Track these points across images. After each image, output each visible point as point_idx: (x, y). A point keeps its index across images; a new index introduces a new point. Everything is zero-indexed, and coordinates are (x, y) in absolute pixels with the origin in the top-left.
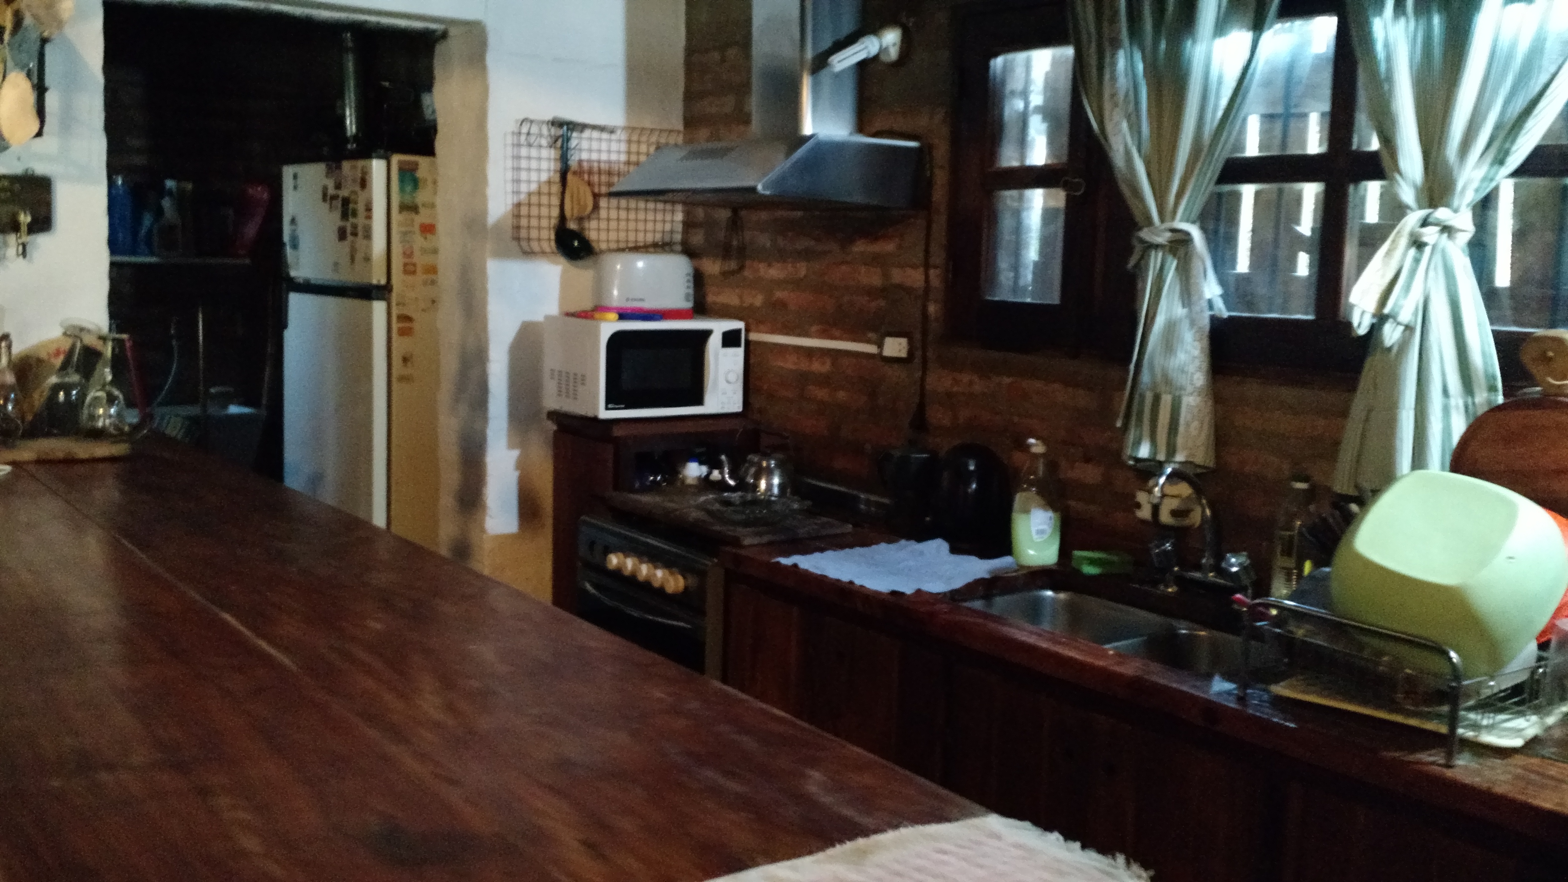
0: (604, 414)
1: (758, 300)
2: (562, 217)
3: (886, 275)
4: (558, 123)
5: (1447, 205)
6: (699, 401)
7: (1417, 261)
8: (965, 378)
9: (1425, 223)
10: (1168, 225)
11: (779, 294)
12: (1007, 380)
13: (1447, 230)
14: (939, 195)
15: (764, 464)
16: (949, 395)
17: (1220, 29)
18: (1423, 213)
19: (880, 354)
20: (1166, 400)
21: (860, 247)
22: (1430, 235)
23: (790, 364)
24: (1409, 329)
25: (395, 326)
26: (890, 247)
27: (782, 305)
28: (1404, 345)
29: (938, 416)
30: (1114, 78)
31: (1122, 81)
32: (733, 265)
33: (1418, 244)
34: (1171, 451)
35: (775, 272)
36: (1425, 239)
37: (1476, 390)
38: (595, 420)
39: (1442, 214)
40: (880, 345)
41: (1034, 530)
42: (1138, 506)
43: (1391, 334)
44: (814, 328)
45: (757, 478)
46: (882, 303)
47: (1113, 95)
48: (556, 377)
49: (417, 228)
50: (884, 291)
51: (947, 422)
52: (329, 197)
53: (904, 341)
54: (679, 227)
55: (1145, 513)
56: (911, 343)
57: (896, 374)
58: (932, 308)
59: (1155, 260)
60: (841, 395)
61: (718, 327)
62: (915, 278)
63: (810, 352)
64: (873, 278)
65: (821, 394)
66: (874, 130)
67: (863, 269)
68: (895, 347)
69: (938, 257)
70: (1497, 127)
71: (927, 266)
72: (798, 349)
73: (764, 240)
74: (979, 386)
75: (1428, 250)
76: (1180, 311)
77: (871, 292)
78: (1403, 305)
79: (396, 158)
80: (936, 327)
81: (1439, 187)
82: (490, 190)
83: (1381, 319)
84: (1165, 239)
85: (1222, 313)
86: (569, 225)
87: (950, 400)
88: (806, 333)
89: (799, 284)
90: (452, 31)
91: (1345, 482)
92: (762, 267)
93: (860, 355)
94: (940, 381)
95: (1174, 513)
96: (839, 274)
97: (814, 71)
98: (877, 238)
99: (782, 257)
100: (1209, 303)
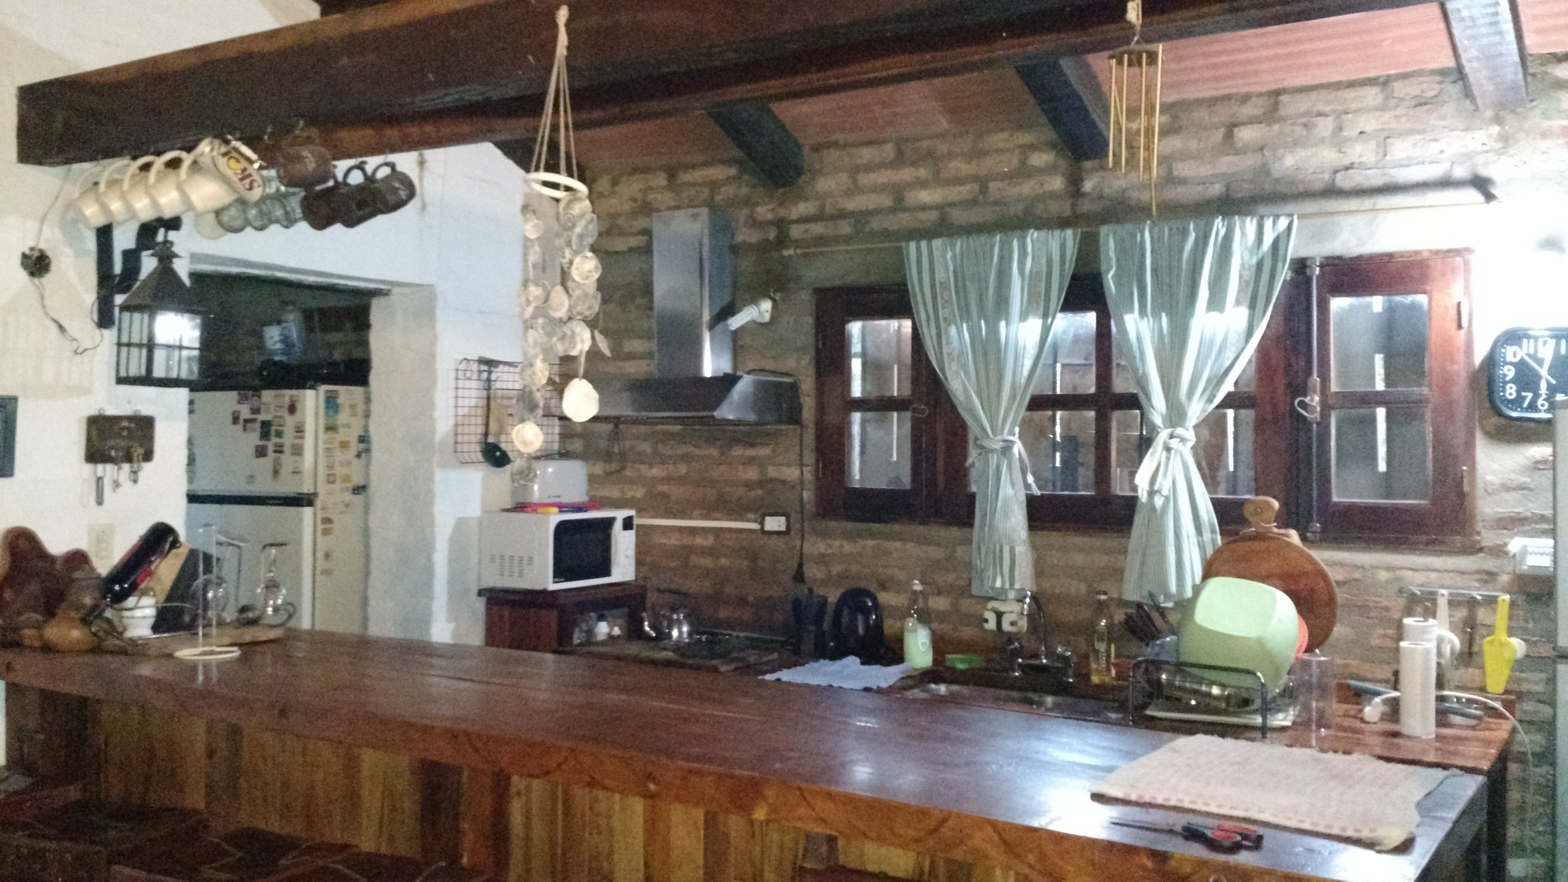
0: (553, 587)
1: (639, 493)
2: (486, 434)
3: (763, 472)
4: (483, 361)
5: (1181, 426)
6: (607, 573)
7: (1168, 459)
8: (837, 543)
9: (1172, 436)
10: (999, 438)
11: (661, 488)
12: (871, 543)
13: (1183, 440)
14: (808, 413)
15: (675, 617)
16: (823, 556)
17: (1024, 316)
18: (1170, 430)
19: (763, 531)
20: (1006, 549)
21: (738, 451)
22: (1174, 443)
23: (673, 540)
24: (1167, 498)
25: (320, 527)
26: (763, 452)
27: (665, 496)
28: (1165, 507)
29: (812, 572)
30: (949, 345)
31: (955, 344)
32: (614, 466)
33: (1168, 449)
34: (1012, 583)
35: (656, 472)
36: (1172, 446)
37: (1204, 534)
38: (544, 592)
39: (1179, 431)
40: (762, 523)
41: (920, 642)
42: (986, 621)
43: (1159, 501)
44: (695, 513)
45: (670, 628)
46: (760, 492)
47: (949, 354)
48: (498, 560)
49: (336, 445)
50: (760, 484)
51: (820, 576)
52: (241, 421)
53: (783, 519)
54: (557, 438)
55: (991, 625)
56: (788, 520)
57: (780, 543)
58: (806, 495)
59: (993, 459)
60: (723, 561)
61: (620, 515)
62: (792, 474)
63: (692, 531)
64: (753, 474)
65: (707, 562)
66: (747, 369)
67: (741, 467)
68: (774, 523)
69: (810, 458)
70: (1208, 381)
71: (801, 465)
72: (680, 529)
73: (645, 447)
74: (848, 548)
75: (1173, 452)
76: (1010, 492)
77: (749, 485)
78: (1164, 485)
79: (323, 388)
80: (810, 508)
81: (1176, 415)
82: (437, 414)
83: (1152, 493)
84: (997, 446)
85: (1037, 492)
86: (491, 440)
87: (823, 560)
88: (691, 518)
89: (680, 480)
90: (396, 290)
91: (1132, 593)
92: (644, 468)
93: (741, 531)
94: (814, 546)
95: (1013, 624)
96: (719, 472)
97: (711, 328)
98: (753, 445)
99: (663, 460)
100: (1027, 486)
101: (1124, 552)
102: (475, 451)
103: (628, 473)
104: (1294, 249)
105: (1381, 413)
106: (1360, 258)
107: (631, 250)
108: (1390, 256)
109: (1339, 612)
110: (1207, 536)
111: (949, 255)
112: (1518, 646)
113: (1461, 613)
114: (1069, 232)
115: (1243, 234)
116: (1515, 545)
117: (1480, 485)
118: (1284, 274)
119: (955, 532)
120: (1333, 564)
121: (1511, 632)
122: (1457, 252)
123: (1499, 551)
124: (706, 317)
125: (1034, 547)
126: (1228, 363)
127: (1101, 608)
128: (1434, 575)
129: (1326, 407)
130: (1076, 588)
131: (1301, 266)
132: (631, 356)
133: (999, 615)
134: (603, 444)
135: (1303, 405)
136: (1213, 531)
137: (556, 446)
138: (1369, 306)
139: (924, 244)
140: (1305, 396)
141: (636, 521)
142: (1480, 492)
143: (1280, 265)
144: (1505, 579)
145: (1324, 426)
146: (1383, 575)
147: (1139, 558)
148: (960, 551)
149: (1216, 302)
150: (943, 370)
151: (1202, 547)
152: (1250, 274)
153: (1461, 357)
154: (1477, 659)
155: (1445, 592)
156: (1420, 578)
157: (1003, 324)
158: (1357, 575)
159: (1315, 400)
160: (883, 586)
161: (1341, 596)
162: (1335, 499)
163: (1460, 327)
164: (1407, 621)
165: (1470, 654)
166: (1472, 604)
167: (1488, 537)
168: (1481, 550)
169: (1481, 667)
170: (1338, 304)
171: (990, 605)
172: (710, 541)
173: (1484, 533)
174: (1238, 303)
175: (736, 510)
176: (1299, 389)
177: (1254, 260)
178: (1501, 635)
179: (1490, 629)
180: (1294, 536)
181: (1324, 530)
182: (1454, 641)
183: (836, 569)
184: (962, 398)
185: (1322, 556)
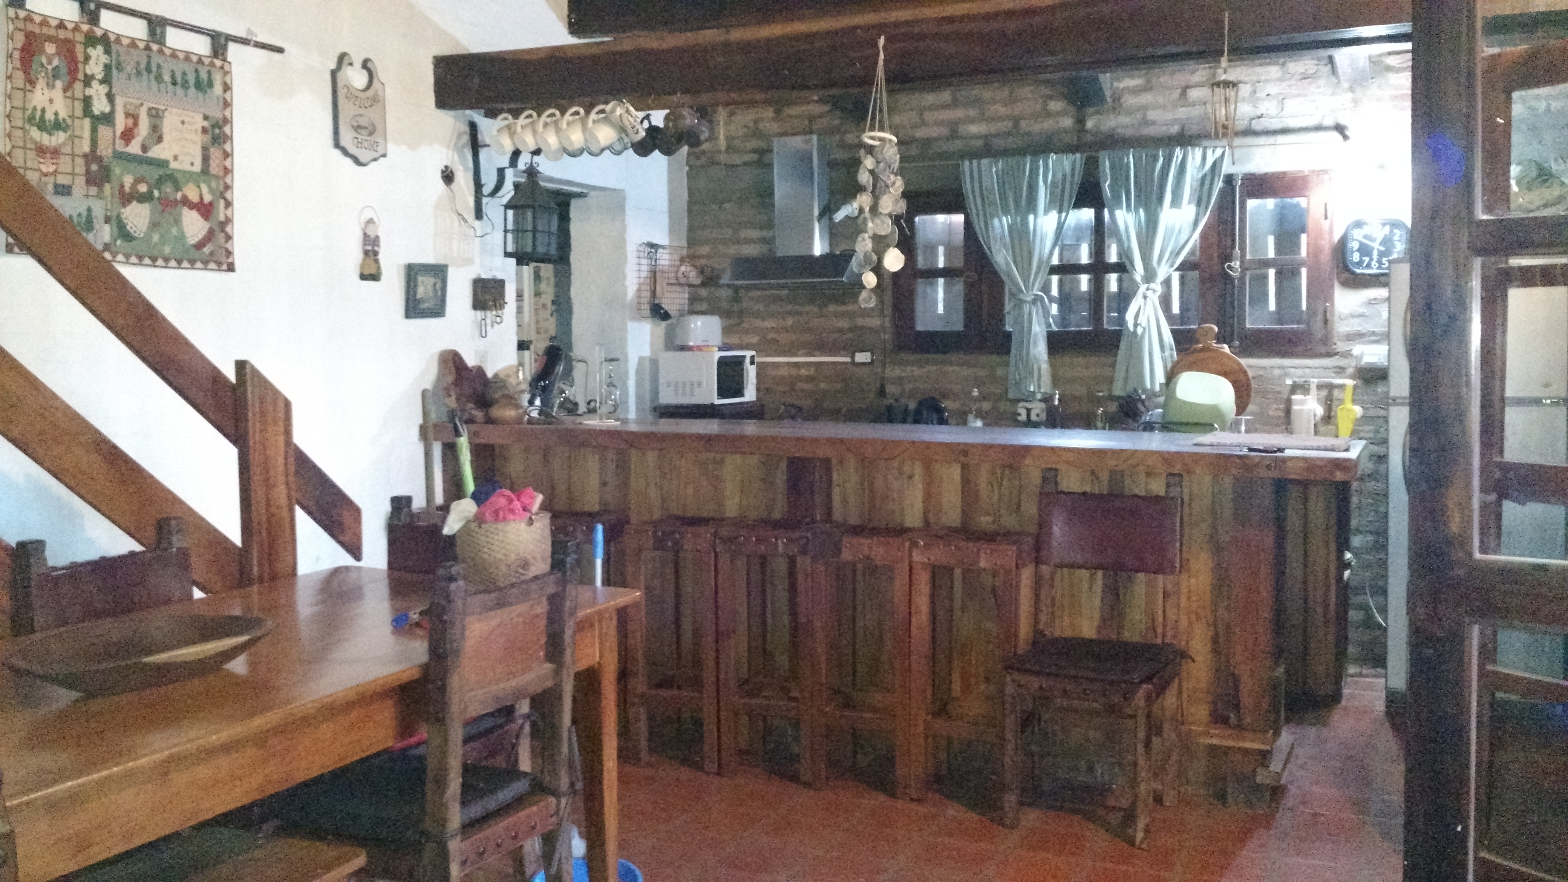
0: (718, 402)
1: (757, 339)
2: (654, 297)
3: (851, 322)
4: (650, 245)
5: (1153, 283)
6: (742, 395)
7: (1145, 303)
8: (909, 369)
9: (1148, 289)
10: (1030, 293)
11: (772, 336)
12: (935, 368)
13: (1154, 291)
14: (887, 280)
16: (898, 378)
17: (1046, 212)
18: (1146, 286)
19: (853, 363)
20: (1034, 367)
21: (832, 308)
22: (1149, 293)
23: (784, 372)
24: (1144, 329)
26: (852, 308)
27: (775, 341)
28: (1143, 334)
29: (890, 389)
30: (993, 230)
31: (998, 230)
32: (736, 321)
33: (1145, 297)
34: (1039, 387)
35: (769, 324)
36: (1147, 295)
37: (1166, 351)
38: (715, 405)
39: (1152, 285)
40: (853, 357)
42: (1019, 415)
43: (1139, 330)
44: (801, 353)
46: (850, 335)
47: (993, 237)
48: (673, 385)
49: (540, 306)
50: (850, 330)
51: (898, 391)
53: (869, 354)
55: (1023, 418)
56: (872, 355)
57: (866, 371)
58: (886, 336)
59: (1026, 309)
60: (823, 386)
61: (748, 354)
62: (873, 322)
63: (796, 365)
64: (844, 324)
65: (810, 386)
67: (835, 319)
68: (862, 357)
69: (888, 313)
70: (1171, 253)
71: (882, 317)
73: (759, 306)
74: (917, 372)
75: (1148, 299)
76: (1037, 331)
77: (841, 331)
78: (1142, 320)
79: (533, 265)
80: (889, 347)
81: (1150, 276)
82: (627, 283)
83: (1136, 325)
84: (1029, 299)
85: (1055, 328)
86: (657, 302)
87: (900, 380)
88: (795, 355)
89: (786, 330)
90: (593, 194)
91: (1118, 390)
92: (758, 323)
93: (834, 363)
94: (894, 372)
95: (1038, 415)
96: (816, 322)
97: (819, 221)
98: (844, 303)
99: (772, 315)
100: (1049, 325)
101: (1113, 365)
102: (646, 308)
103: (745, 325)
104: (1227, 168)
105: (1272, 273)
106: (1266, 174)
107: (745, 164)
108: (1284, 173)
109: (1253, 395)
110: (1167, 353)
111: (994, 170)
112: (1358, 410)
113: (1324, 393)
114: (1078, 155)
115: (1193, 159)
116: (1357, 349)
117: (1336, 313)
118: (1219, 184)
119: (995, 358)
120: (1251, 367)
121: (1354, 402)
122: (1325, 172)
123: (1347, 354)
124: (816, 213)
125: (1052, 365)
126: (1182, 242)
127: (1099, 402)
128: (1307, 371)
129: (1244, 269)
130: (1080, 390)
131: (1229, 179)
132: (748, 241)
133: (1029, 411)
134: (725, 305)
135: (1230, 267)
136: (1171, 349)
137: (686, 308)
138: (1265, 205)
139: (975, 162)
140: (1231, 261)
141: (757, 360)
142: (1336, 319)
143: (1216, 179)
144: (1350, 371)
145: (1242, 279)
146: (1277, 372)
147: (1124, 369)
148: (999, 372)
149: (1176, 202)
150: (989, 248)
151: (1164, 360)
152: (1196, 184)
153: (1327, 236)
154: (1332, 421)
155: (1315, 380)
156: (1299, 372)
157: (1031, 218)
158: (1261, 373)
159: (1236, 264)
160: (945, 396)
161: (1254, 385)
162: (1248, 326)
163: (1326, 218)
164: (1293, 397)
165: (1329, 417)
166: (1331, 387)
167: (1341, 346)
168: (1336, 354)
169: (1337, 425)
170: (1252, 204)
171: (1021, 404)
172: (812, 371)
173: (1339, 343)
174: (1189, 203)
175: (833, 350)
176: (1227, 257)
177: (1200, 175)
178: (1349, 405)
179: (1341, 401)
180: (1226, 348)
181: (1241, 346)
182: (1320, 411)
183: (908, 387)
184: (1004, 267)
185: (1244, 362)
